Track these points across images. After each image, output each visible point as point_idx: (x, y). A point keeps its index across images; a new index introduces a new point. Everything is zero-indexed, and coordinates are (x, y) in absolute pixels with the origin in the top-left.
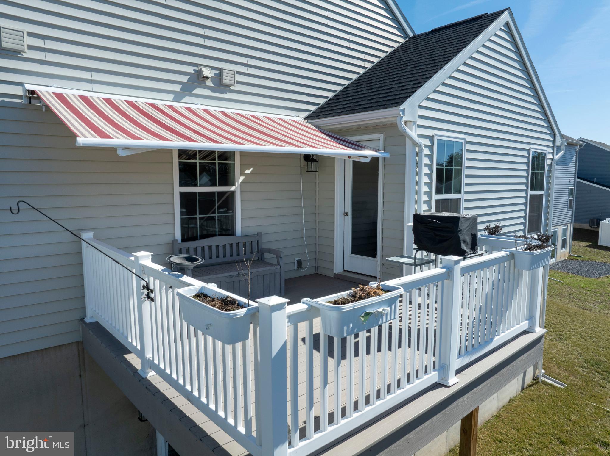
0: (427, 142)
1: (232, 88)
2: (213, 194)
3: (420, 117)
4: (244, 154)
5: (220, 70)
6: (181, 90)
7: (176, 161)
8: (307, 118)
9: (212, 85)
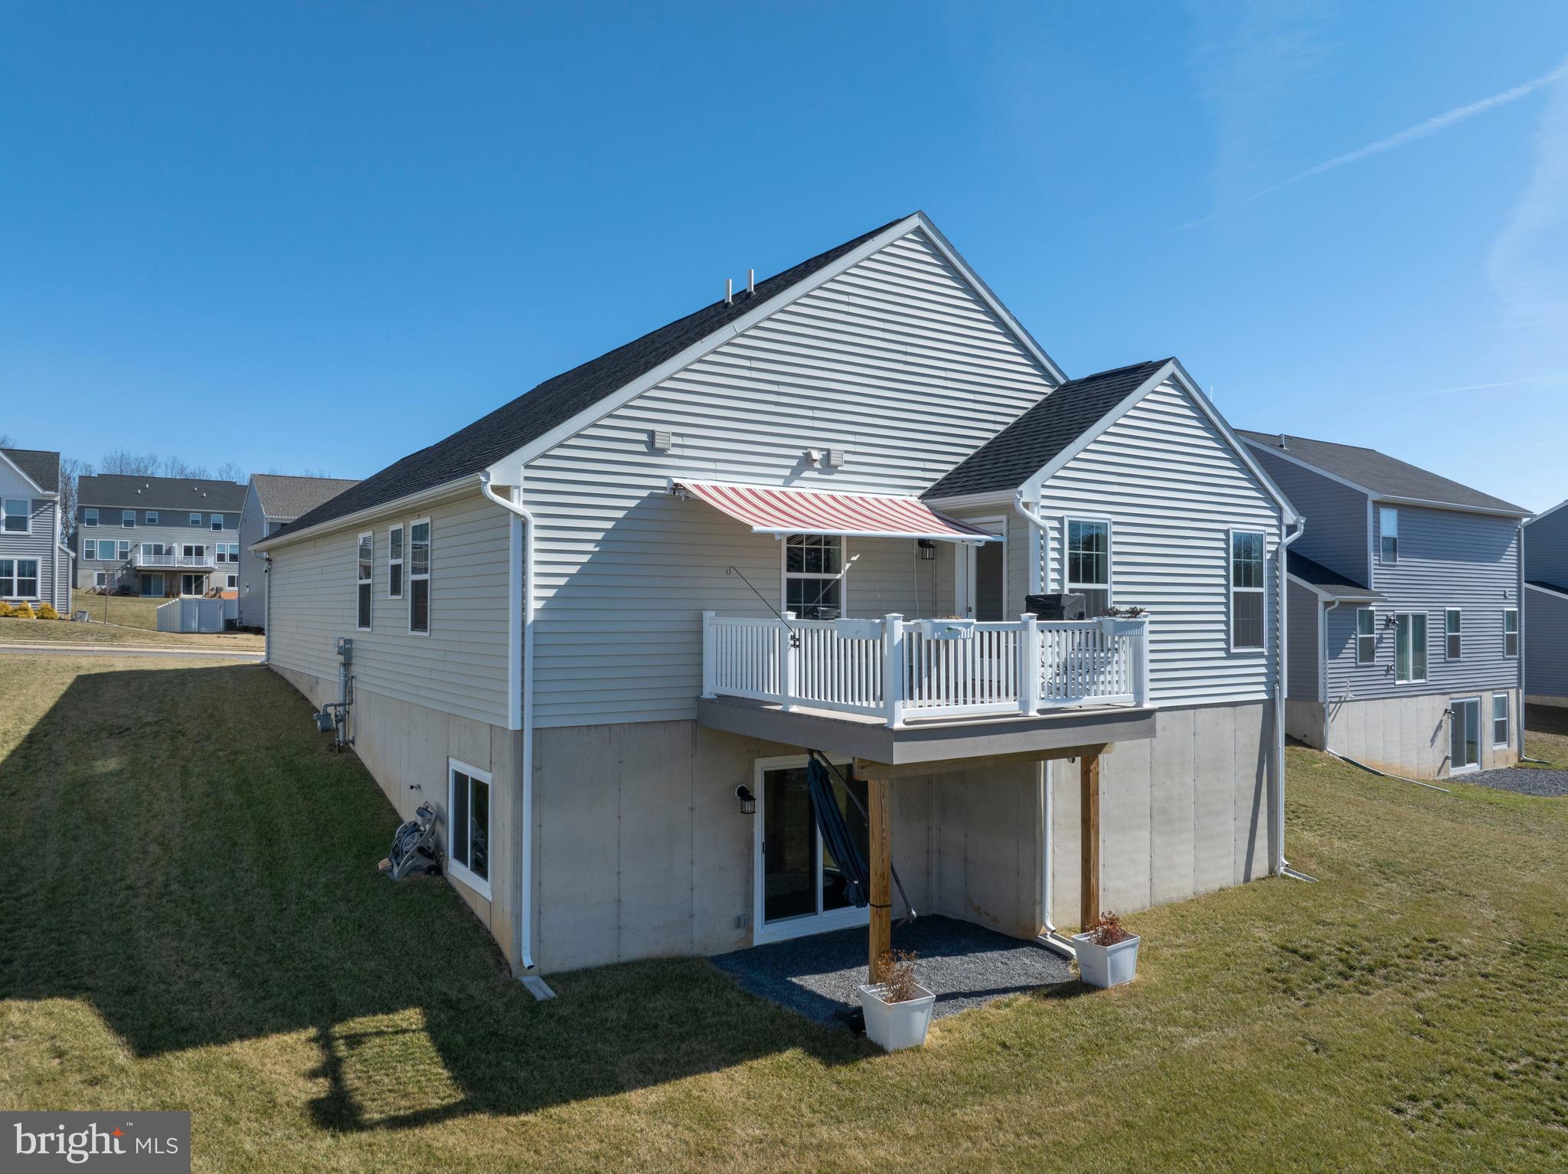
0: (1056, 524)
1: (839, 468)
2: (817, 581)
3: (1044, 497)
4: (851, 539)
5: (829, 451)
6: (791, 474)
7: (784, 546)
8: (922, 497)
9: (820, 467)
